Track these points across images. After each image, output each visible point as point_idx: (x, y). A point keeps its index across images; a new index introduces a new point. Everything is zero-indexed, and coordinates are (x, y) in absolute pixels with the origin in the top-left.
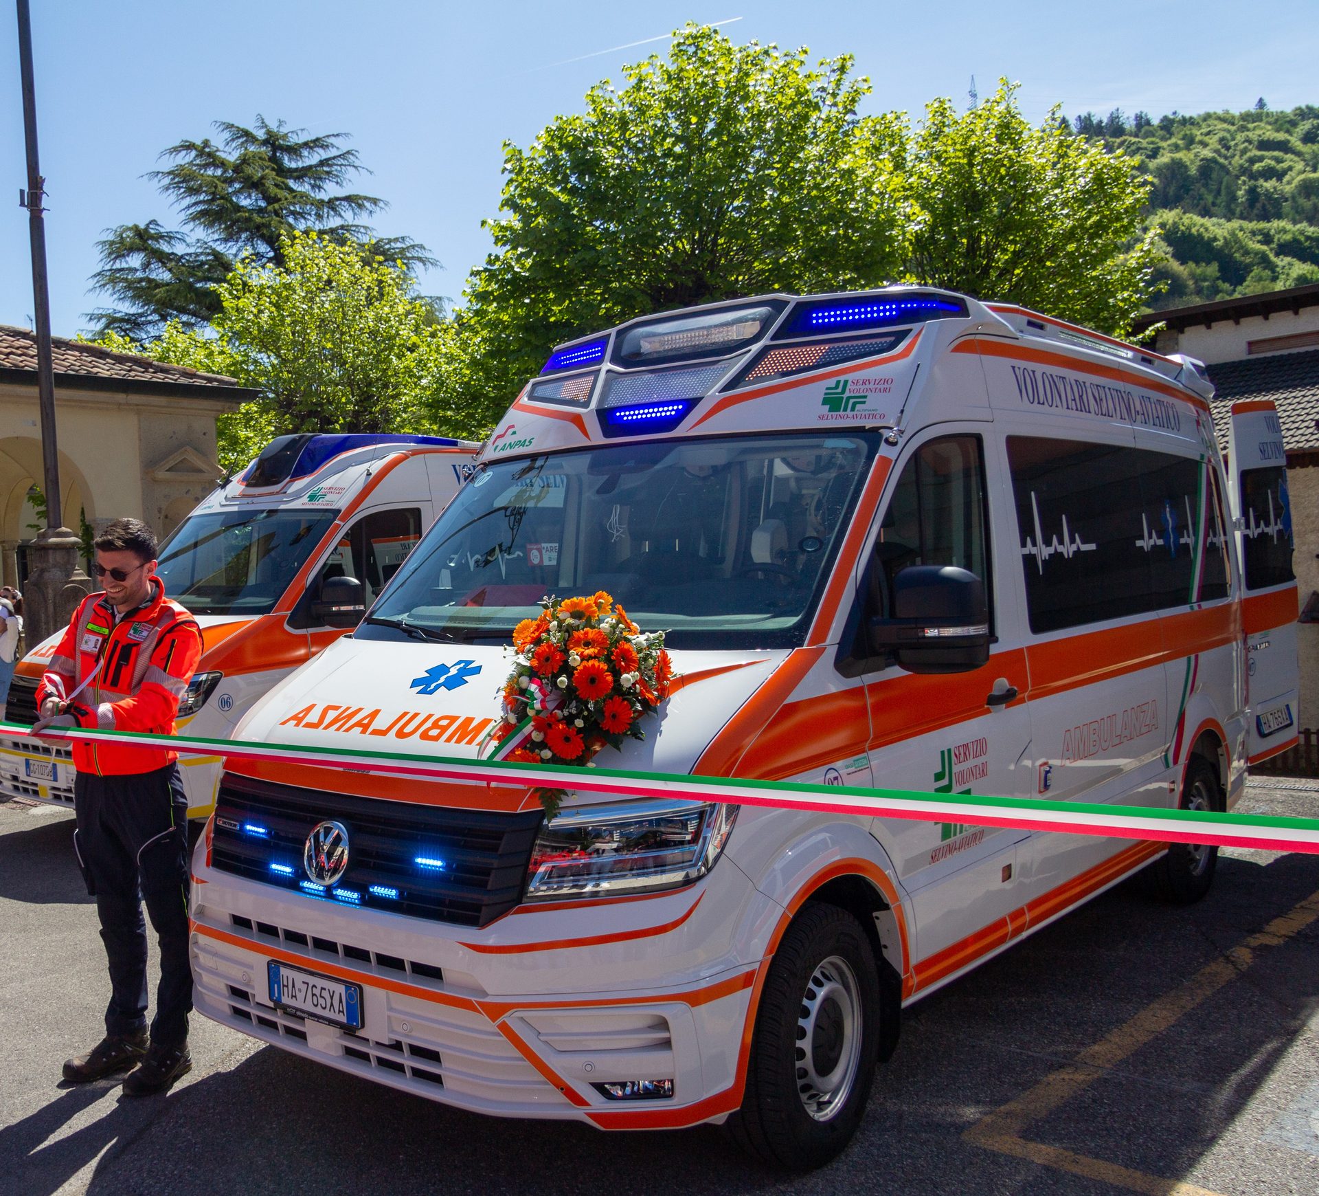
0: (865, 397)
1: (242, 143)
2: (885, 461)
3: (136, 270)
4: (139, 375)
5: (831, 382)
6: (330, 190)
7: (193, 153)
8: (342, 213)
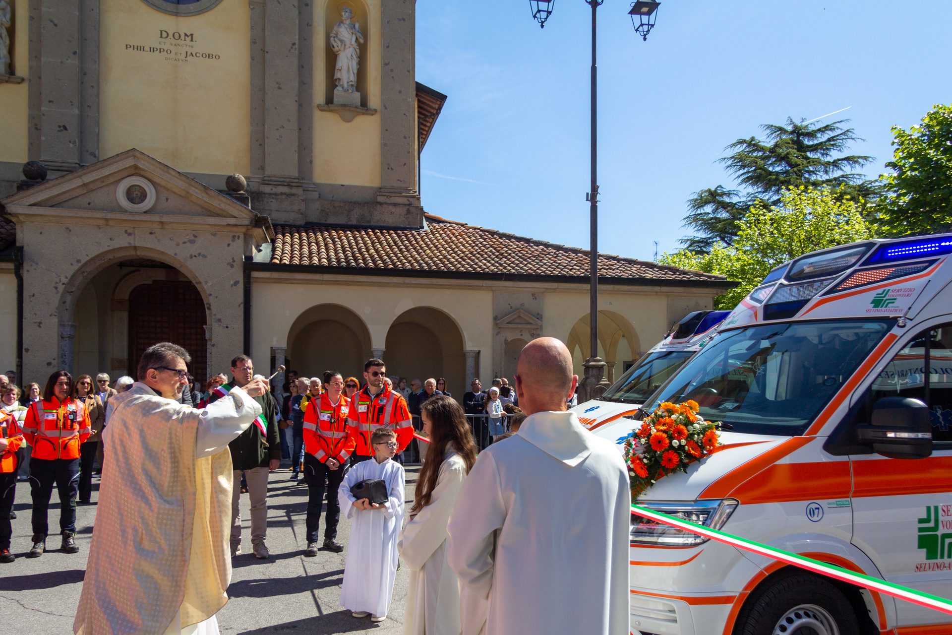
0: (895, 299)
1: (778, 135)
2: (894, 337)
3: (709, 214)
4: (670, 276)
5: (880, 291)
6: (834, 155)
7: (745, 145)
8: (843, 168)
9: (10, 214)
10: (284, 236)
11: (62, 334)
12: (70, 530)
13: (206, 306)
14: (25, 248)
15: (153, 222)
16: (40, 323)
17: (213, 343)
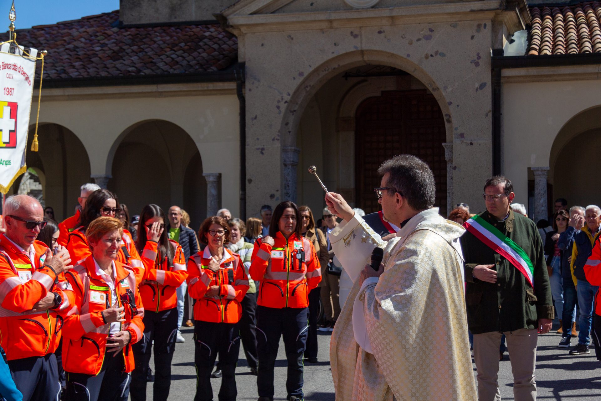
9: (232, 26)
10: (543, 19)
11: (285, 161)
12: (297, 396)
13: (445, 118)
14: (247, 64)
15: (382, 18)
16: (263, 149)
17: (454, 165)
